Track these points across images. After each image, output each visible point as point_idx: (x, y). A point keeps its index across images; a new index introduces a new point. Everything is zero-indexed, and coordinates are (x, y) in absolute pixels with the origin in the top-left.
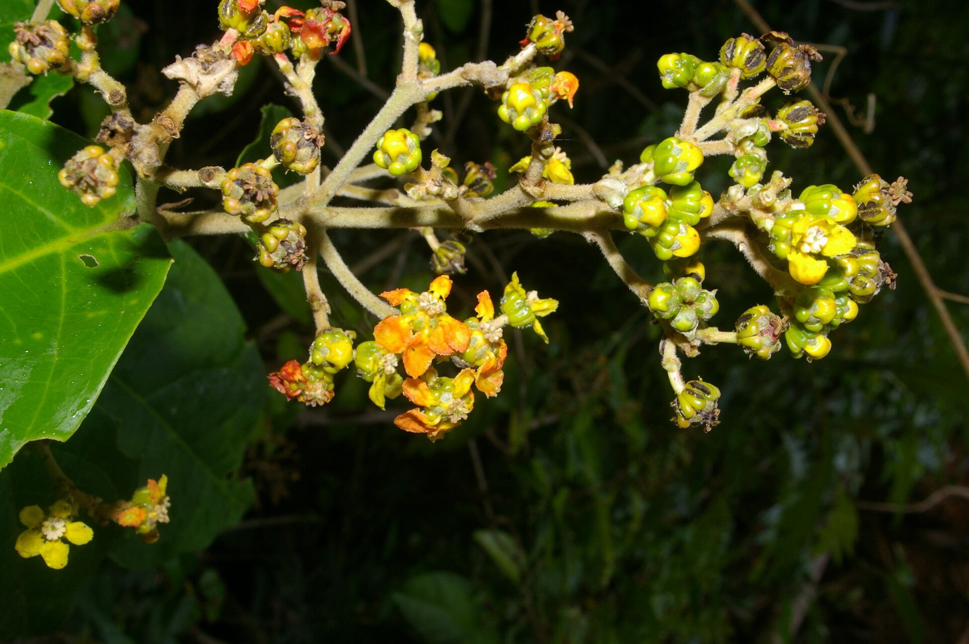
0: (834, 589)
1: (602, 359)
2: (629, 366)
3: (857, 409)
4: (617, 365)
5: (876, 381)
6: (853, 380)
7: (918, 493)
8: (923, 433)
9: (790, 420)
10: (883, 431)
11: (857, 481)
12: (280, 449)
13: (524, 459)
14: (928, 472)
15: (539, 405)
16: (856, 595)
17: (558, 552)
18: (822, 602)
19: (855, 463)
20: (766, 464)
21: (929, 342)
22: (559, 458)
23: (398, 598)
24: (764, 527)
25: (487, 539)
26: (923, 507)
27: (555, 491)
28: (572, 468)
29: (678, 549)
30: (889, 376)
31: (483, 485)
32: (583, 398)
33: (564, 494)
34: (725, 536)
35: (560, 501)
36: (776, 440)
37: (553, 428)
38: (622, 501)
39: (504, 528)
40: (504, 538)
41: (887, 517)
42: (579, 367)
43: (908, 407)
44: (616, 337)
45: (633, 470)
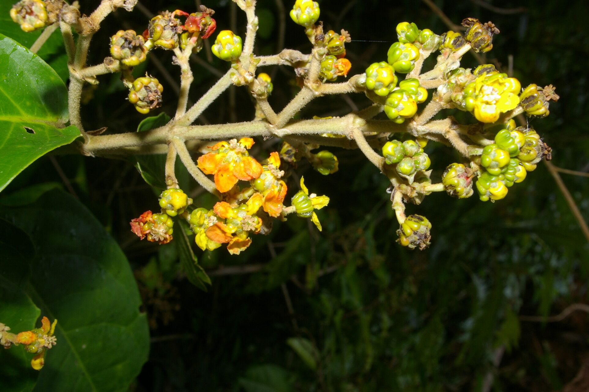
0: (508, 370)
1: (360, 231)
2: (377, 235)
3: (516, 258)
4: (369, 234)
5: (527, 240)
6: (513, 241)
7: (555, 309)
8: (556, 272)
9: (476, 266)
10: (532, 270)
11: (519, 303)
12: (168, 292)
13: (316, 294)
14: (560, 296)
15: (323, 261)
16: (521, 373)
17: (339, 351)
18: (501, 379)
19: (517, 293)
20: (463, 294)
21: (557, 215)
22: (336, 292)
23: (243, 382)
24: (463, 332)
25: (296, 343)
26: (560, 317)
27: (335, 313)
28: (345, 297)
29: (412, 349)
30: (534, 236)
31: (291, 310)
32: (350, 256)
33: (340, 313)
34: (440, 340)
35: (338, 319)
36: (468, 280)
37: (333, 274)
38: (376, 320)
39: (305, 336)
40: (305, 342)
41: (537, 325)
42: (347, 237)
43: (546, 255)
44: (368, 217)
45: (382, 298)
